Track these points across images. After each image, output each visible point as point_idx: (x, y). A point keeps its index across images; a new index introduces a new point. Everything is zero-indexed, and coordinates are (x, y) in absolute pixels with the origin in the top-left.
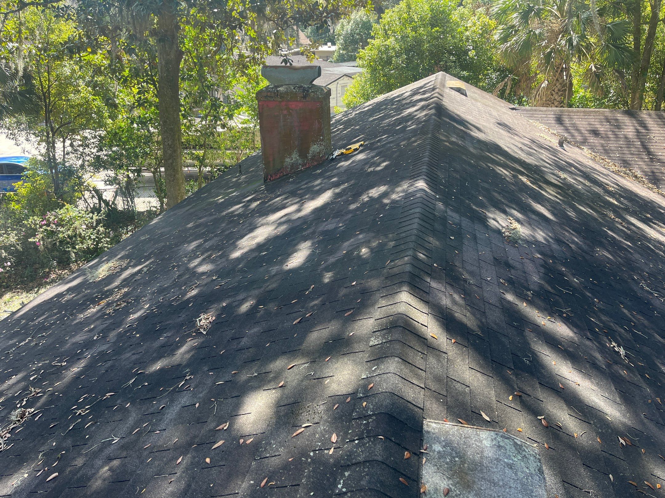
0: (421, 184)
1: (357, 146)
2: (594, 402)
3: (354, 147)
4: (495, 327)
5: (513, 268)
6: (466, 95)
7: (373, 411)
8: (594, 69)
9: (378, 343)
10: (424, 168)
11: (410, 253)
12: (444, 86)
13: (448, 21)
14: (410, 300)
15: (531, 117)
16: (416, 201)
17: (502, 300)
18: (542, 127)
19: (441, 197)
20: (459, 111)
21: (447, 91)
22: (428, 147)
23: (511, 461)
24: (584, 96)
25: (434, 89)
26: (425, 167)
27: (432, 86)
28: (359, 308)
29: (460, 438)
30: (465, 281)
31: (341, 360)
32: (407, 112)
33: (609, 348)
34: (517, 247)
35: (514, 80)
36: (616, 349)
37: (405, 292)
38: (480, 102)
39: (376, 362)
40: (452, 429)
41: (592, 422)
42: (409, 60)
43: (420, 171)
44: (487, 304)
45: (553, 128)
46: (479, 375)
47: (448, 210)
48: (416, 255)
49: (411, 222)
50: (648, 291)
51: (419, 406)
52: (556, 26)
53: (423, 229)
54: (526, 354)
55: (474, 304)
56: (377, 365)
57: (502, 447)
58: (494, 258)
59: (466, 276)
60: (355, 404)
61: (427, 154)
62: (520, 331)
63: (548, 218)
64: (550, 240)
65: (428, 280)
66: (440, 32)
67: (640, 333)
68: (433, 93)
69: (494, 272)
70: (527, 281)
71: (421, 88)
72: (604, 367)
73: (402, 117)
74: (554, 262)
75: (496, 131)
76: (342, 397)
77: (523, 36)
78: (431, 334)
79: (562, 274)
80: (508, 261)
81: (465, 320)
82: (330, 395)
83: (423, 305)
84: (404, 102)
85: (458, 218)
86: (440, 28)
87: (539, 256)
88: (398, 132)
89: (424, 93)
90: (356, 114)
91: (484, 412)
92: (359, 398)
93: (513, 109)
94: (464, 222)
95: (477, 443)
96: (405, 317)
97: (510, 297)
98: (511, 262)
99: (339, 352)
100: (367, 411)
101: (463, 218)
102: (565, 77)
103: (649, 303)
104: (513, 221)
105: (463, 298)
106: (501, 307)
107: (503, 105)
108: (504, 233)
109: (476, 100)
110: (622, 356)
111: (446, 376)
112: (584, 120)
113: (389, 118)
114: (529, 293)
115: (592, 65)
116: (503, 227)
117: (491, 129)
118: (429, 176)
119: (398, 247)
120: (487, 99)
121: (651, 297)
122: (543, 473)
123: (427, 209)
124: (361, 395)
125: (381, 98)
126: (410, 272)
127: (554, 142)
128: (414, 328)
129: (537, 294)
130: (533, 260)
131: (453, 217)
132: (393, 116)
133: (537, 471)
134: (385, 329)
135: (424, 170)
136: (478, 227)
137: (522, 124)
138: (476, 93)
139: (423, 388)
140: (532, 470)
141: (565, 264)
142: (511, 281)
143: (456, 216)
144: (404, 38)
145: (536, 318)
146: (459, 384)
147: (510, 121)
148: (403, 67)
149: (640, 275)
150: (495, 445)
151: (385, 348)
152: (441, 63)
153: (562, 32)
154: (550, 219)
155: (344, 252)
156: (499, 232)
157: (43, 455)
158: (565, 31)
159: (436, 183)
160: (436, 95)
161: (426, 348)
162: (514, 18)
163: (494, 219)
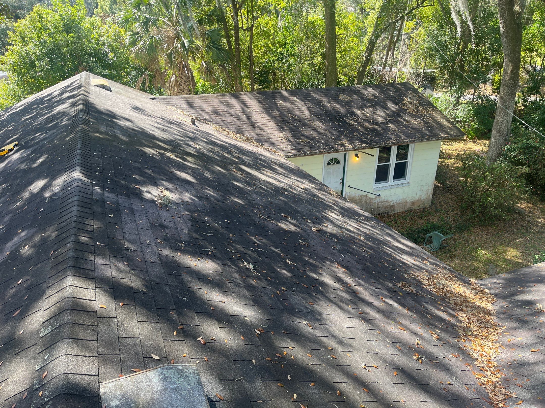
0: (77, 174)
1: (11, 146)
2: (236, 311)
3: (7, 148)
4: (157, 280)
5: (167, 227)
6: (111, 91)
7: (49, 397)
8: (204, 64)
9: (48, 332)
10: (78, 160)
11: (72, 239)
12: (89, 84)
13: (80, 29)
14: (75, 282)
15: (168, 104)
16: (74, 190)
17: (160, 256)
18: (178, 110)
19: (97, 182)
20: (106, 105)
21: (93, 88)
22: (80, 140)
23: (176, 386)
24: (204, 85)
25: (80, 87)
26: (78, 158)
27: (78, 85)
28: (27, 305)
29: (134, 386)
30: (127, 249)
31: (14, 361)
32: (57, 110)
33: (242, 268)
34: (169, 210)
35: (149, 75)
36: (247, 266)
37: (70, 277)
38: (124, 95)
39: (48, 350)
40: (126, 381)
41: (236, 326)
42: (52, 63)
43: (74, 163)
44: (148, 264)
45: (186, 111)
46: (147, 325)
47: (105, 193)
48: (78, 239)
49: (71, 210)
50: (264, 218)
51: (94, 374)
52: (171, 32)
53: (83, 214)
54: (184, 293)
55: (137, 267)
56: (49, 352)
57: (167, 377)
58: (150, 224)
59: (127, 245)
60: (32, 397)
61: (79, 146)
62: (177, 276)
63: (190, 181)
64: (194, 198)
65: (92, 258)
66: (75, 37)
67: (261, 250)
68: (79, 91)
69: (152, 235)
70: (179, 235)
71: (68, 86)
72: (241, 282)
73: (53, 115)
74: (198, 215)
75: (141, 119)
76: (18, 396)
77: (146, 41)
78: (100, 306)
79: (206, 222)
80: (162, 223)
81: (129, 283)
82: (6, 399)
83: (90, 283)
84: (54, 100)
85: (115, 197)
86: (75, 34)
87: (187, 213)
88: (50, 129)
89: (72, 91)
90: (8, 116)
91: (154, 354)
92: (35, 390)
93: (153, 99)
94: (121, 199)
95: (148, 384)
96: (71, 299)
97: (166, 252)
98: (165, 223)
99: (12, 353)
100: (44, 399)
101: (119, 197)
102: (186, 72)
103: (265, 227)
104: (163, 190)
105: (126, 265)
106: (160, 262)
107: (144, 96)
108: (157, 201)
109: (120, 94)
110: (252, 270)
111: (117, 338)
112: (205, 103)
113: (40, 116)
114: (181, 244)
115: (203, 62)
116: (156, 197)
117: (136, 117)
118: (83, 166)
119: (60, 236)
120: (129, 92)
121: (266, 222)
122: (201, 383)
123: (85, 195)
124: (37, 386)
125: (31, 98)
126: (73, 257)
127: (188, 122)
128: (82, 306)
129: (188, 244)
130: (182, 217)
131: (110, 197)
132: (44, 115)
133: (196, 383)
134: (54, 317)
135: (77, 161)
136: (135, 201)
137: (162, 110)
138: (119, 88)
139: (96, 357)
140: (192, 384)
141: (207, 214)
142: (166, 239)
143: (113, 196)
144: (43, 43)
145: (189, 262)
146: (130, 339)
147: (152, 108)
148: (47, 69)
149: (257, 208)
150: (162, 378)
151: (55, 334)
152: (84, 64)
153: (176, 37)
154: (192, 182)
155: (8, 253)
156: (153, 202)
158: (178, 37)
159: (90, 171)
160: (82, 92)
161: (95, 319)
162: (137, 27)
163: (148, 192)
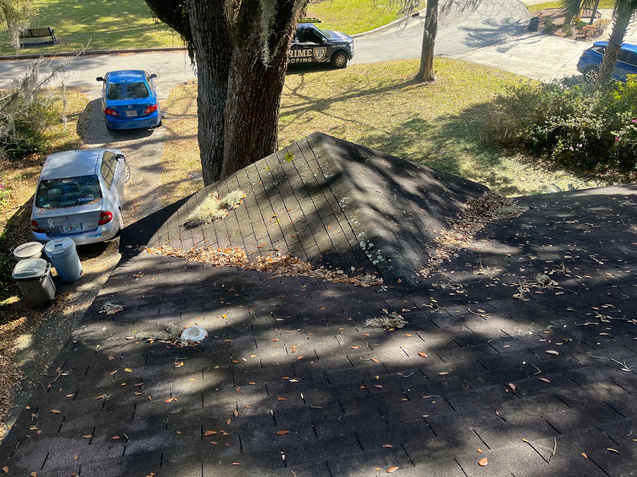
157: (551, 328)
